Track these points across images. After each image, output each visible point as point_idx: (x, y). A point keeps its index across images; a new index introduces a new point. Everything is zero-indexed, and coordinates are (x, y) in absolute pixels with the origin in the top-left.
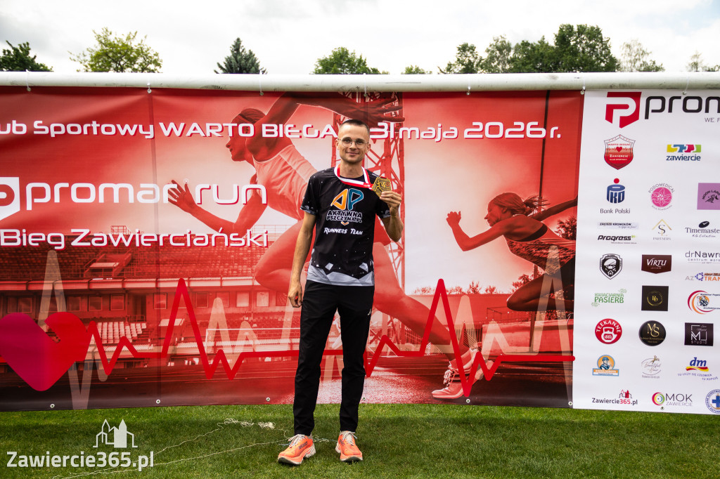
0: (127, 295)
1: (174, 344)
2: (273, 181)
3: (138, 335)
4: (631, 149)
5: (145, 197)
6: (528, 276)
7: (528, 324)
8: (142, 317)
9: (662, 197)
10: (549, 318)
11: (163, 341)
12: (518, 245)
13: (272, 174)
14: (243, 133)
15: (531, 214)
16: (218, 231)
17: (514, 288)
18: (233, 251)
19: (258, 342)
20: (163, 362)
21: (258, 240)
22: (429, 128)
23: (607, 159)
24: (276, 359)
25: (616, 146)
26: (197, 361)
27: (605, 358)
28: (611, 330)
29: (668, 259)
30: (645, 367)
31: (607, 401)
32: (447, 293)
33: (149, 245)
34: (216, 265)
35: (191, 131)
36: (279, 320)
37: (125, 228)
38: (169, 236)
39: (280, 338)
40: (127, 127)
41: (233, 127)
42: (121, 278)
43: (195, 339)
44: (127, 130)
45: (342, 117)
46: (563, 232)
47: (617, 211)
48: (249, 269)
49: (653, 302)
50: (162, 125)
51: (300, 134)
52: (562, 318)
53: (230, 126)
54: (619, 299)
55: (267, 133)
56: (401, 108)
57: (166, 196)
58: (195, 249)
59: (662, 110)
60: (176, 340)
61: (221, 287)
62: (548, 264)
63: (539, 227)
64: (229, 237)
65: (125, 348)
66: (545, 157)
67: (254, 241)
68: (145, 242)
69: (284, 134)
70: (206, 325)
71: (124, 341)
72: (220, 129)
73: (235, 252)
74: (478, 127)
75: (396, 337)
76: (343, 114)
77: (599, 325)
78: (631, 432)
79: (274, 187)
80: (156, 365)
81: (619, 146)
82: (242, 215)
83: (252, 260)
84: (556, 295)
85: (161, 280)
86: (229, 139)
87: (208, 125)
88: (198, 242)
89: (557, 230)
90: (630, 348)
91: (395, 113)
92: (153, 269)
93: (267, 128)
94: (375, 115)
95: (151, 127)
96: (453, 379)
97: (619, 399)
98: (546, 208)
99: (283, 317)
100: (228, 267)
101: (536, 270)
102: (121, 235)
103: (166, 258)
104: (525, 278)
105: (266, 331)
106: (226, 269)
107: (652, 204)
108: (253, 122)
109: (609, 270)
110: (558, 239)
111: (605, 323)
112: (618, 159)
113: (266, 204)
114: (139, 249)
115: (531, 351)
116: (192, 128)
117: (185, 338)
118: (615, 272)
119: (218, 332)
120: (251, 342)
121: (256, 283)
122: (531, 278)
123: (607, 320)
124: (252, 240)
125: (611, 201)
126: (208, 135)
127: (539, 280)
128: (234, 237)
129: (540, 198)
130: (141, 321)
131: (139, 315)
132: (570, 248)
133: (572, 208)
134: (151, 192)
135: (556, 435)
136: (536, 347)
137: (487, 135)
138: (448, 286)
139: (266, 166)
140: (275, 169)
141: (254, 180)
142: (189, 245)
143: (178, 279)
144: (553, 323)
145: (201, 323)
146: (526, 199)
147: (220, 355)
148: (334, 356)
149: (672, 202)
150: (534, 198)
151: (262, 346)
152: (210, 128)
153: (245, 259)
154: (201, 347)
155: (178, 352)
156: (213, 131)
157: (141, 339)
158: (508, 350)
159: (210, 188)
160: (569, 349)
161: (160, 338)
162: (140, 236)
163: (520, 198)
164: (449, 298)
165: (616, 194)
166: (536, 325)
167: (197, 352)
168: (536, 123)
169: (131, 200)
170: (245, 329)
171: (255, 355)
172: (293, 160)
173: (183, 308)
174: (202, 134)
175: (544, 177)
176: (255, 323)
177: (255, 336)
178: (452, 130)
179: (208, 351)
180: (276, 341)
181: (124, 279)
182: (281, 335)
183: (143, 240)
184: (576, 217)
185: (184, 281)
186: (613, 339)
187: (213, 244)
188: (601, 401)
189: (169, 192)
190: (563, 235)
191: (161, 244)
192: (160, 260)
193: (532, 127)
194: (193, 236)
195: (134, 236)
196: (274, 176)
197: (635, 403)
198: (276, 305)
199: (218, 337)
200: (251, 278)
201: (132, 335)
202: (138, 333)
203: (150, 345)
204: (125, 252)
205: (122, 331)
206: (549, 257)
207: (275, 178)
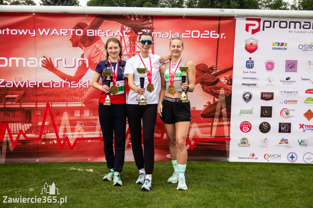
0: (22, 110)
1: (45, 134)
2: (92, 57)
3: (28, 129)
4: (257, 44)
5: (31, 64)
6: (210, 102)
7: (210, 124)
8: (29, 121)
9: (270, 66)
10: (220, 121)
11: (39, 132)
12: (206, 87)
13: (92, 54)
14: (78, 34)
15: (212, 73)
16: (65, 80)
17: (204, 107)
18: (72, 90)
19: (84, 133)
20: (39, 142)
21: (84, 85)
22: (166, 33)
23: (246, 48)
24: (93, 141)
25: (250, 43)
26: (55, 142)
27: (244, 139)
28: (247, 126)
29: (272, 94)
30: (261, 143)
31: (244, 158)
33: (33, 87)
34: (64, 97)
35: (53, 33)
36: (95, 123)
37: (21, 79)
38: (42, 82)
39: (95, 131)
40: (23, 31)
41: (73, 31)
42: (19, 103)
43: (54, 132)
44: (23, 33)
45: (125, 27)
46: (227, 82)
47: (250, 72)
48: (80, 98)
49: (265, 114)
50: (39, 30)
51: (105, 35)
52: (225, 121)
53: (72, 30)
54: (251, 112)
55: (89, 34)
56: (153, 23)
57: (41, 63)
58: (55, 89)
59: (270, 27)
60: (46, 132)
61: (67, 107)
62: (219, 96)
63: (216, 80)
64: (70, 83)
65: (22, 135)
66: (219, 47)
67: (83, 86)
68: (31, 85)
69: (97, 35)
70: (60, 125)
71: (21, 132)
72: (67, 32)
73: (74, 90)
74: (188, 32)
76: (126, 26)
77: (241, 124)
78: (254, 171)
79: (92, 60)
80: (36, 144)
81: (252, 43)
82: (77, 73)
83: (82, 94)
84: (223, 111)
85: (38, 103)
86: (71, 37)
87: (61, 30)
88: (56, 85)
89: (224, 81)
90: (255, 134)
91: (150, 26)
92: (35, 98)
93: (89, 31)
94: (141, 26)
95: (34, 31)
97: (250, 157)
98: (219, 70)
99: (96, 121)
100: (70, 97)
101: (214, 99)
102: (19, 82)
103: (40, 93)
104: (209, 103)
105: (89, 128)
106: (69, 99)
107: (266, 69)
108: (82, 29)
109: (246, 99)
110: (224, 85)
111: (244, 123)
112: (251, 48)
113: (89, 68)
114: (28, 89)
115: (211, 136)
116: (54, 31)
117: (50, 131)
118: (249, 100)
119: (65, 128)
120: (81, 133)
121: (84, 105)
122: (212, 103)
123: (245, 122)
124: (82, 85)
125: (248, 68)
126: (61, 34)
127: (215, 104)
128: (73, 83)
129: (217, 66)
130: (29, 123)
131: (28, 120)
132: (229, 89)
133: (231, 71)
134: (34, 62)
135: (221, 173)
136: (214, 134)
137: (193, 36)
139: (88, 50)
140: (93, 51)
141: (82, 56)
142: (51, 87)
143: (46, 103)
144: (221, 123)
145: (57, 124)
146: (210, 66)
147: (66, 139)
149: (274, 69)
150: (213, 66)
151: (86, 135)
152: (62, 32)
153: (78, 94)
154: (57, 135)
155: (47, 138)
156: (64, 33)
157: (29, 131)
158: (201, 135)
159: (61, 60)
160: (228, 135)
161: (38, 131)
162: (28, 83)
163: (207, 66)
165: (250, 64)
166: (214, 124)
167: (56, 137)
168: (215, 32)
169: (24, 65)
170: (78, 127)
171: (83, 139)
172: (101, 47)
173: (49, 117)
174: (58, 34)
175: (218, 56)
176: (83, 124)
177: (83, 130)
178: (177, 34)
179: (60, 137)
180: (93, 133)
181: (21, 103)
182: (95, 130)
183: (30, 84)
184: (232, 75)
185: (49, 104)
186: (248, 130)
187: (63, 87)
188: (242, 158)
189: (42, 62)
190: (226, 83)
191: (38, 86)
192: (38, 94)
193: (213, 33)
194: (53, 83)
195: (26, 83)
197: (257, 158)
198: (93, 116)
199: (65, 130)
200: (81, 103)
201: (25, 129)
202: (28, 128)
203: (33, 134)
204: (21, 90)
205: (20, 127)
206: (220, 93)
207: (93, 55)
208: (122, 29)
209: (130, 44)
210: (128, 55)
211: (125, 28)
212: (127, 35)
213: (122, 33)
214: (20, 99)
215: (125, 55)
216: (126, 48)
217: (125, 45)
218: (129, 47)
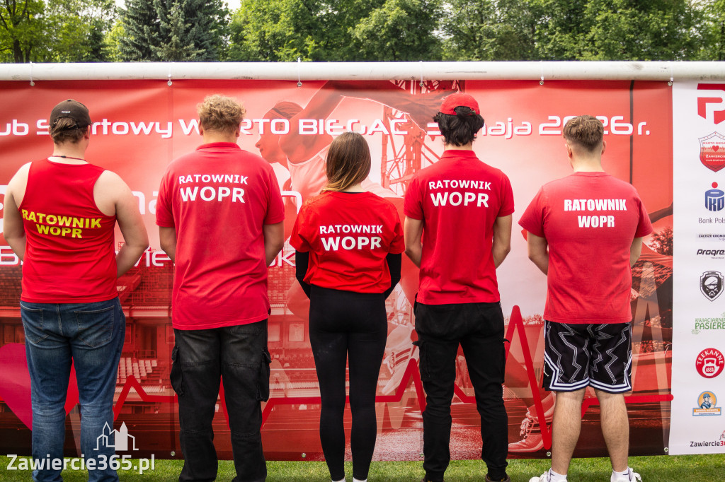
0: (135, 326)
2: (310, 187)
3: (148, 374)
8: (152, 353)
10: (644, 350)
19: (290, 385)
22: (498, 123)
23: (703, 159)
24: (313, 407)
25: (712, 145)
27: (707, 395)
28: (713, 362)
31: (706, 444)
32: (524, 323)
33: (162, 265)
40: (142, 125)
41: (264, 123)
42: (129, 305)
44: (142, 129)
45: (394, 110)
46: (658, 246)
47: (717, 220)
48: (281, 294)
50: (182, 121)
52: (659, 350)
53: (261, 121)
54: (722, 324)
62: (642, 285)
65: (132, 390)
66: (634, 156)
67: (288, 261)
68: (157, 262)
71: (131, 381)
72: (249, 126)
74: (555, 121)
75: (462, 379)
76: (396, 107)
77: (700, 356)
80: (168, 412)
81: (716, 145)
83: (284, 284)
84: (652, 322)
86: (260, 137)
89: (651, 244)
92: (166, 294)
93: (305, 124)
94: (434, 108)
95: (170, 124)
96: (531, 429)
97: (719, 441)
105: (301, 372)
108: (288, 117)
109: (710, 290)
110: (652, 255)
111: (706, 353)
112: (715, 160)
114: (150, 271)
118: (716, 293)
120: (282, 386)
121: (289, 313)
123: (709, 350)
124: (284, 259)
125: (710, 209)
127: (633, 304)
130: (151, 357)
131: (148, 351)
132: (666, 265)
133: (667, 217)
138: (525, 315)
139: (302, 170)
140: (313, 172)
141: (288, 186)
144: (649, 356)
148: (384, 404)
151: (296, 390)
153: (275, 282)
157: (151, 379)
160: (666, 387)
162: (151, 254)
164: (526, 330)
165: (715, 200)
168: (621, 118)
169: (142, 211)
170: (275, 370)
171: (287, 401)
176: (286, 362)
177: (287, 378)
178: (525, 125)
181: (132, 306)
183: (154, 259)
184: (672, 228)
186: (715, 373)
188: (700, 445)
190: (658, 249)
193: (616, 122)
196: (312, 180)
200: (282, 305)
201: (140, 374)
202: (148, 372)
203: (162, 387)
204: (134, 274)
205: (130, 369)
206: (643, 276)
207: (313, 183)
208: (387, 116)
209: (408, 152)
210: (403, 182)
211: (393, 114)
212: (400, 130)
213: (388, 127)
214: (130, 296)
215: (396, 181)
216: (397, 163)
217: (395, 156)
218: (405, 161)
